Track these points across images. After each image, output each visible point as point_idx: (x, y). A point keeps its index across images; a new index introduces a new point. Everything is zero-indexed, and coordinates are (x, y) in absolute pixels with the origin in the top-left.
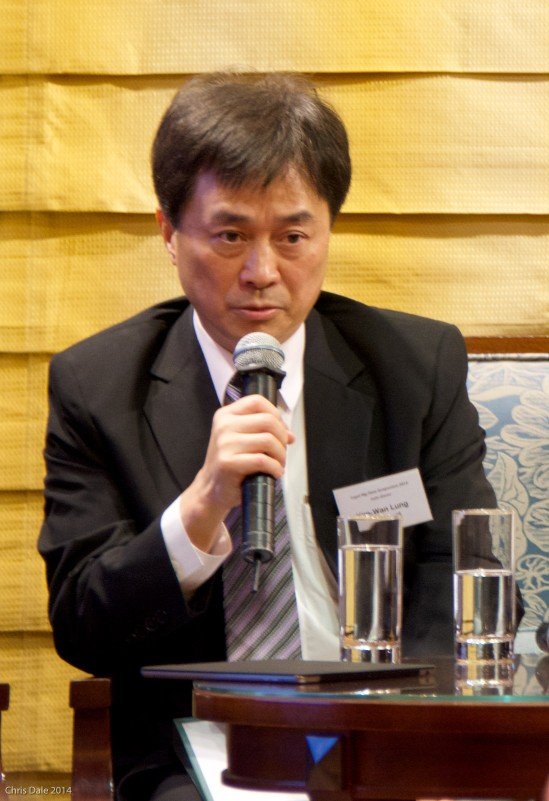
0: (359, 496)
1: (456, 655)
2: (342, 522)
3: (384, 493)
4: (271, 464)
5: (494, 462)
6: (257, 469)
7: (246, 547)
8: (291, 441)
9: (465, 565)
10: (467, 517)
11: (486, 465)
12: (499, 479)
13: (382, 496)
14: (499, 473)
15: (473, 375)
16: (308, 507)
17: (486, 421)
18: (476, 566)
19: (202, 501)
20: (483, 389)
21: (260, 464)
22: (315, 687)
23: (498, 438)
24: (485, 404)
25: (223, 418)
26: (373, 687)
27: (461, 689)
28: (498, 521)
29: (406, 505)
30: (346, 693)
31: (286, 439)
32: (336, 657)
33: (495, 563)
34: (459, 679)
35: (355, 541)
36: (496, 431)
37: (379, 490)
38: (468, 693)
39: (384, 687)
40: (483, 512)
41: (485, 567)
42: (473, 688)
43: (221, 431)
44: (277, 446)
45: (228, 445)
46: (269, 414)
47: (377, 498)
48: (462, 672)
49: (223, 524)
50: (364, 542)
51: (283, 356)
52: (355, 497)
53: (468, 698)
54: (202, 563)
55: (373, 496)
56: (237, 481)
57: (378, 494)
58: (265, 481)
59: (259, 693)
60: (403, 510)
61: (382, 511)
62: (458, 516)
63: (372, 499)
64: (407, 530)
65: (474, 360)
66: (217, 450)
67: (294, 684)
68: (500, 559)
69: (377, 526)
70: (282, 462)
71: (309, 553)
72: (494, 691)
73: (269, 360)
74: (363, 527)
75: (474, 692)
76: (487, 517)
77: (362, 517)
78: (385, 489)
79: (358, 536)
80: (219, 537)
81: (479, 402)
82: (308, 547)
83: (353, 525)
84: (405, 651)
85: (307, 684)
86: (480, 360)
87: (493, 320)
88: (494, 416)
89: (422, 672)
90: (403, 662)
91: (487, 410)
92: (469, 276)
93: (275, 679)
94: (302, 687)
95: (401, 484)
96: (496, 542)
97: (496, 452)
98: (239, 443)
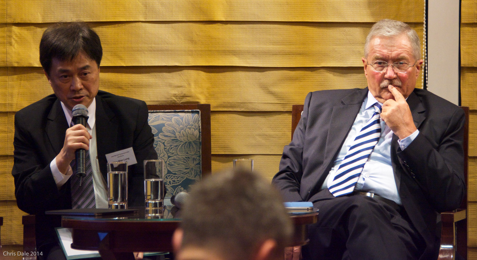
0: (114, 156)
1: (145, 206)
2: (108, 164)
3: (121, 155)
4: (85, 145)
5: (157, 145)
6: (80, 148)
7: (77, 172)
8: (91, 138)
9: (148, 177)
10: (148, 162)
11: (154, 146)
12: (158, 150)
13: (121, 156)
14: (158, 148)
15: (150, 117)
16: (97, 160)
17: (154, 131)
18: (151, 178)
19: (63, 158)
20: (153, 121)
21: (81, 145)
22: (101, 217)
23: (158, 137)
24: (154, 126)
25: (69, 131)
26: (119, 217)
27: (147, 217)
28: (158, 163)
29: (129, 159)
30: (110, 219)
31: (89, 138)
32: (107, 207)
33: (157, 177)
34: (147, 214)
35: (112, 170)
36: (157, 135)
37: (120, 154)
38: (149, 218)
39: (123, 217)
40: (154, 161)
41: (154, 178)
42: (151, 216)
43: (68, 136)
44: (87, 140)
45: (71, 140)
46: (84, 130)
47: (119, 157)
48: (147, 212)
49: (70, 165)
50: (116, 171)
51: (88, 112)
52: (113, 157)
53: (149, 220)
54: (63, 178)
55: (118, 156)
56: (74, 151)
57: (120, 156)
58: (83, 151)
59: (83, 219)
60: (127, 160)
61: (121, 161)
62: (145, 162)
63: (118, 157)
64: (129, 167)
65: (150, 112)
66: (67, 142)
67: (94, 216)
68: (159, 176)
69: (120, 165)
70: (88, 145)
71: (98, 175)
72: (157, 217)
73: (83, 113)
74: (115, 166)
75: (151, 218)
76: (155, 162)
77: (115, 163)
78: (122, 154)
79: (114, 169)
80: (68, 169)
81: (152, 126)
82: (98, 173)
83: (112, 165)
84: (129, 205)
85: (98, 216)
86: (152, 112)
87: (156, 100)
88: (156, 130)
89: (135, 212)
90: (128, 209)
91: (154, 128)
92: (148, 86)
93: (88, 214)
94: (96, 217)
95: (127, 152)
96: (157, 170)
97: (157, 142)
98: (74, 139)
